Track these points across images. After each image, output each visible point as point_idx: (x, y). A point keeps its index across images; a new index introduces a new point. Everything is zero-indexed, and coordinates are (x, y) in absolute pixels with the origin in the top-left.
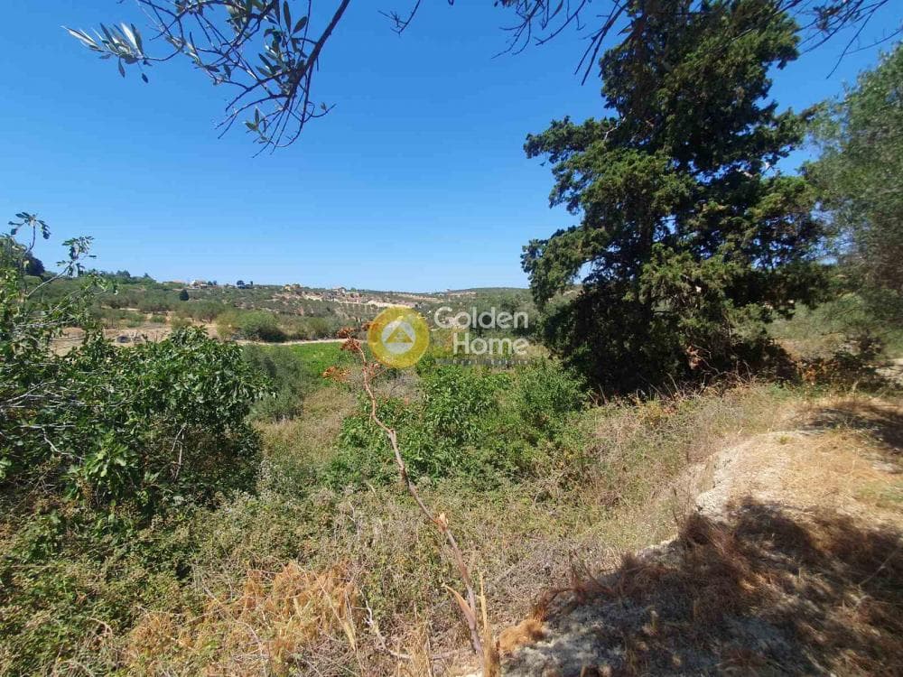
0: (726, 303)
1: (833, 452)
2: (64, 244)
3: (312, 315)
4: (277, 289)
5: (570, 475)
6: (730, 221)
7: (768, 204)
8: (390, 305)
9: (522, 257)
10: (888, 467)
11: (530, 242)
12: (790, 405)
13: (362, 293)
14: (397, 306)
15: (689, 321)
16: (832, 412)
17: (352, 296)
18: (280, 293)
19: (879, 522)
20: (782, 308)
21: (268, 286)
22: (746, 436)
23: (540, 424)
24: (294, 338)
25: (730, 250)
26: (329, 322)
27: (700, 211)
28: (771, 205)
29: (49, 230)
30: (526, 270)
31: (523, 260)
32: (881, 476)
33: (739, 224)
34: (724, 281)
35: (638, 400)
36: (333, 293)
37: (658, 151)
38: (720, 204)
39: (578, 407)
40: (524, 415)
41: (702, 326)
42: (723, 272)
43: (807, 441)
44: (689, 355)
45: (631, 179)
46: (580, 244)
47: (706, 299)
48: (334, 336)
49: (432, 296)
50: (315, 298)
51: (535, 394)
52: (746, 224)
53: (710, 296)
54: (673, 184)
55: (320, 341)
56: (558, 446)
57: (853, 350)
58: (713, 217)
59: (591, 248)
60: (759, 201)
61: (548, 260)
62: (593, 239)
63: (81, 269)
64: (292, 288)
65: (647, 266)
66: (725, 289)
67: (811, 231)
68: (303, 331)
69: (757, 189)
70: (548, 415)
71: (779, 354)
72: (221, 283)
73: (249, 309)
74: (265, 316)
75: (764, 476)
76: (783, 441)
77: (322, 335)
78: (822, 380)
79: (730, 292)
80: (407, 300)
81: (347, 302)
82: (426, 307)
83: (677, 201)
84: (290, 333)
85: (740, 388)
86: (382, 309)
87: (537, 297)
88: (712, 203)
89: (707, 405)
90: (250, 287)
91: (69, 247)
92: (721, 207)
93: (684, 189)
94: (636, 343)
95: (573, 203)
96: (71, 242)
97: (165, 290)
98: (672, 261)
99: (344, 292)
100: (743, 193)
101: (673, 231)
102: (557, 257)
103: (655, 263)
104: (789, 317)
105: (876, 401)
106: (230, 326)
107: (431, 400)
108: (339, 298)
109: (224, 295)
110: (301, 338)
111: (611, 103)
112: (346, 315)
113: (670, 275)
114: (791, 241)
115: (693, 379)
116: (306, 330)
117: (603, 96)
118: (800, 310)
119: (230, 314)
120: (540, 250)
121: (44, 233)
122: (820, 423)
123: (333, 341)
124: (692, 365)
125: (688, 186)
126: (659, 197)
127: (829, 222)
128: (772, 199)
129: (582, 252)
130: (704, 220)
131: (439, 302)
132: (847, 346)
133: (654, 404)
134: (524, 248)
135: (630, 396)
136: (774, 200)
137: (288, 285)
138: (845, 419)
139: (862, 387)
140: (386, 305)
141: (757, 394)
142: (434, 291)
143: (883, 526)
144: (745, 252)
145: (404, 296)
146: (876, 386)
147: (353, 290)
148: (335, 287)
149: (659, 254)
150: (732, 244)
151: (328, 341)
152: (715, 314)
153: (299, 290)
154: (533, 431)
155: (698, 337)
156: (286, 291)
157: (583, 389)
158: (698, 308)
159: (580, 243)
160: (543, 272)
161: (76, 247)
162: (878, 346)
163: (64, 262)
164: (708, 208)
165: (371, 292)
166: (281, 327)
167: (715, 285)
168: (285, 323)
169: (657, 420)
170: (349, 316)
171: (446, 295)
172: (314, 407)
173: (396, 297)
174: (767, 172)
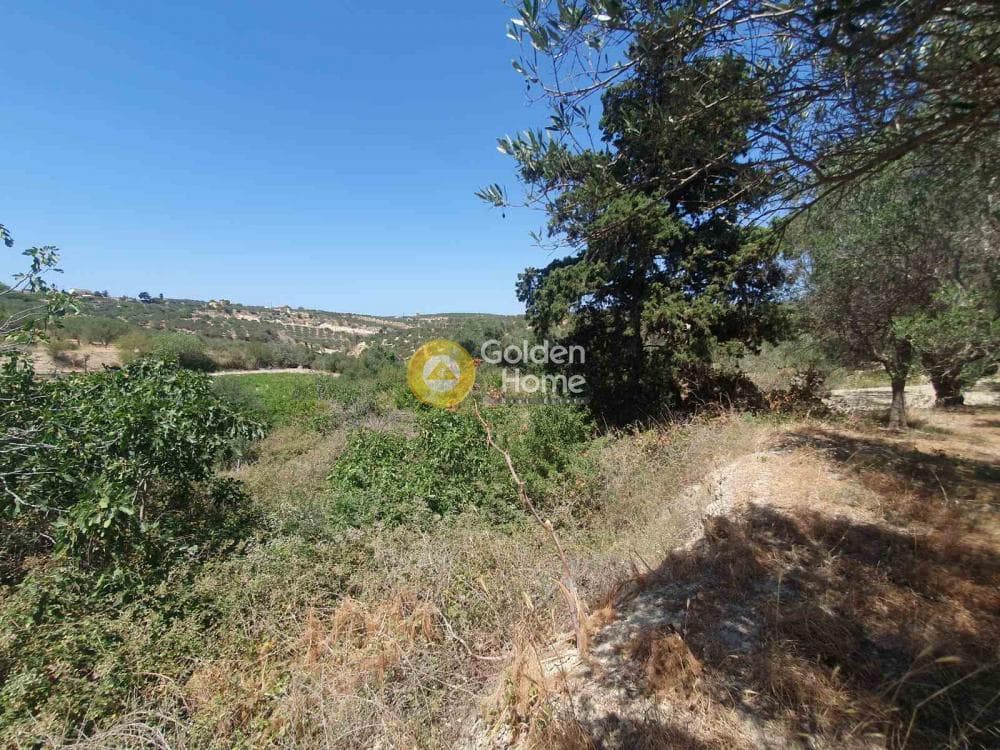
0: (712, 339)
1: (799, 467)
2: (24, 254)
3: (247, 339)
4: (199, 305)
5: (581, 503)
6: (715, 265)
7: (747, 252)
8: (349, 330)
9: (517, 285)
10: (836, 476)
11: (526, 270)
12: (762, 431)
13: (313, 314)
14: (356, 330)
15: (681, 356)
16: (793, 435)
17: (300, 317)
18: (203, 310)
19: (836, 513)
20: (752, 345)
21: (186, 301)
22: (734, 457)
23: (549, 456)
24: (227, 367)
25: (715, 292)
26: (274, 348)
27: (691, 253)
28: (749, 254)
29: (12, 236)
30: (521, 299)
31: (517, 288)
32: (833, 482)
33: (723, 267)
34: (710, 320)
35: (636, 431)
36: (275, 313)
37: (654, 193)
38: (708, 249)
39: (582, 439)
40: (535, 448)
41: (692, 361)
42: (710, 311)
43: (780, 460)
44: (681, 387)
45: (633, 220)
46: (584, 279)
47: (694, 336)
48: (281, 365)
49: (399, 320)
50: (250, 318)
51: (544, 427)
52: (728, 268)
53: (698, 333)
54: (670, 228)
55: (262, 371)
56: (567, 476)
57: (800, 382)
58: (700, 260)
59: (596, 283)
60: (738, 249)
61: (551, 291)
62: (598, 274)
63: (43, 285)
64: (218, 305)
65: (647, 304)
66: (710, 327)
67: (777, 277)
68: (240, 358)
69: (738, 237)
70: (557, 447)
71: (748, 386)
72: (115, 294)
73: (159, 329)
74: (186, 338)
75: (756, 487)
76: (764, 460)
77: (265, 364)
78: (787, 409)
79: (715, 330)
80: (369, 324)
81: (293, 324)
82: (392, 333)
83: (672, 242)
84: (223, 361)
85: (723, 418)
86: (337, 333)
87: (537, 329)
88: (701, 247)
89: (696, 433)
90: (159, 301)
91: (32, 258)
92: (709, 252)
93: (678, 232)
94: (635, 377)
95: (573, 234)
96: (33, 251)
97: (27, 300)
98: (668, 300)
99: (288, 312)
100: (725, 239)
101: (663, 268)
102: (560, 289)
103: (655, 301)
104: (758, 353)
105: (824, 426)
106: (137, 351)
107: (430, 435)
108: (282, 319)
109: (120, 310)
110: (236, 367)
111: (607, 137)
112: (292, 340)
113: (668, 313)
114: (760, 284)
115: (685, 409)
116: (244, 357)
117: (601, 128)
118: (764, 346)
119: (135, 335)
120: (536, 279)
121: (6, 239)
122: (785, 445)
123: (281, 371)
124: (683, 396)
125: (681, 229)
126: (659, 239)
127: (791, 271)
128: (750, 248)
129: (586, 286)
130: (694, 262)
131: (407, 327)
132: (797, 379)
133: (652, 433)
134: (519, 276)
135: (629, 426)
136: (751, 249)
137: (213, 301)
138: (802, 441)
139: (814, 414)
140: (343, 329)
141: (736, 421)
142: (401, 315)
143: (838, 517)
144: (727, 292)
145: (365, 319)
146: (823, 413)
147: (301, 309)
148: (276, 305)
149: (658, 293)
150: (717, 286)
151: (274, 371)
152: (702, 350)
153: (229, 308)
154: (545, 464)
155: (689, 372)
156: (211, 308)
157: (586, 421)
158: (688, 344)
159: (584, 276)
160: (546, 303)
161: (40, 258)
162: (821, 379)
163: (22, 274)
164: (698, 252)
165: (323, 312)
166: (210, 353)
167: (703, 323)
168: (214, 349)
169: (655, 449)
170: (297, 341)
171: (415, 320)
172: (275, 449)
173: (356, 320)
174: (743, 221)
